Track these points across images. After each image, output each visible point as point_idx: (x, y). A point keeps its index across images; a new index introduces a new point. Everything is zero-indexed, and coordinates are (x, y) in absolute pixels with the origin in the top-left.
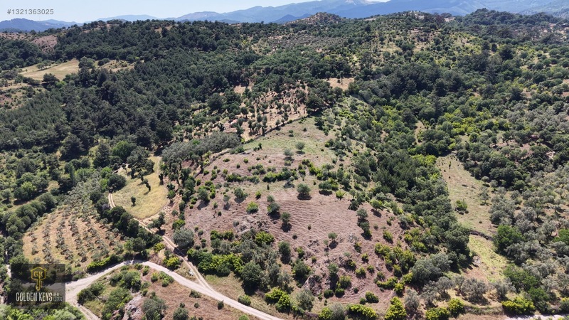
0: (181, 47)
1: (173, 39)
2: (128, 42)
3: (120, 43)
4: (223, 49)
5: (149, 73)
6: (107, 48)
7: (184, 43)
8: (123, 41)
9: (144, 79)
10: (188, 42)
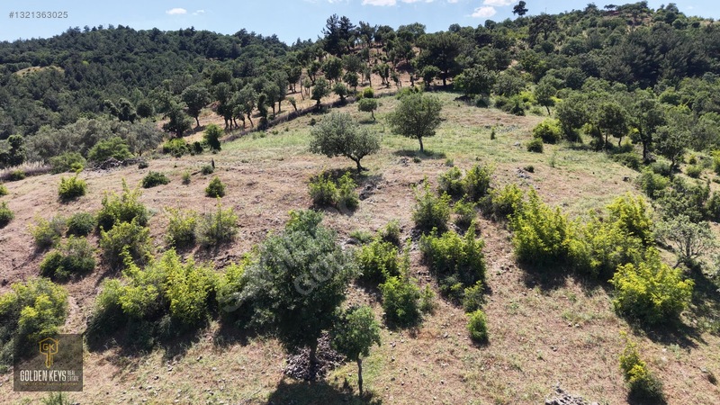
0: (175, 51)
1: (166, 41)
2: (83, 45)
3: (69, 47)
4: (251, 56)
5: (89, 80)
6: (43, 53)
7: (183, 46)
8: (75, 44)
9: (73, 88)
10: (190, 47)
